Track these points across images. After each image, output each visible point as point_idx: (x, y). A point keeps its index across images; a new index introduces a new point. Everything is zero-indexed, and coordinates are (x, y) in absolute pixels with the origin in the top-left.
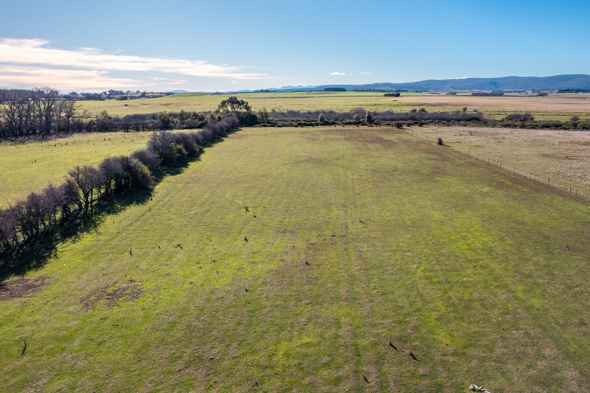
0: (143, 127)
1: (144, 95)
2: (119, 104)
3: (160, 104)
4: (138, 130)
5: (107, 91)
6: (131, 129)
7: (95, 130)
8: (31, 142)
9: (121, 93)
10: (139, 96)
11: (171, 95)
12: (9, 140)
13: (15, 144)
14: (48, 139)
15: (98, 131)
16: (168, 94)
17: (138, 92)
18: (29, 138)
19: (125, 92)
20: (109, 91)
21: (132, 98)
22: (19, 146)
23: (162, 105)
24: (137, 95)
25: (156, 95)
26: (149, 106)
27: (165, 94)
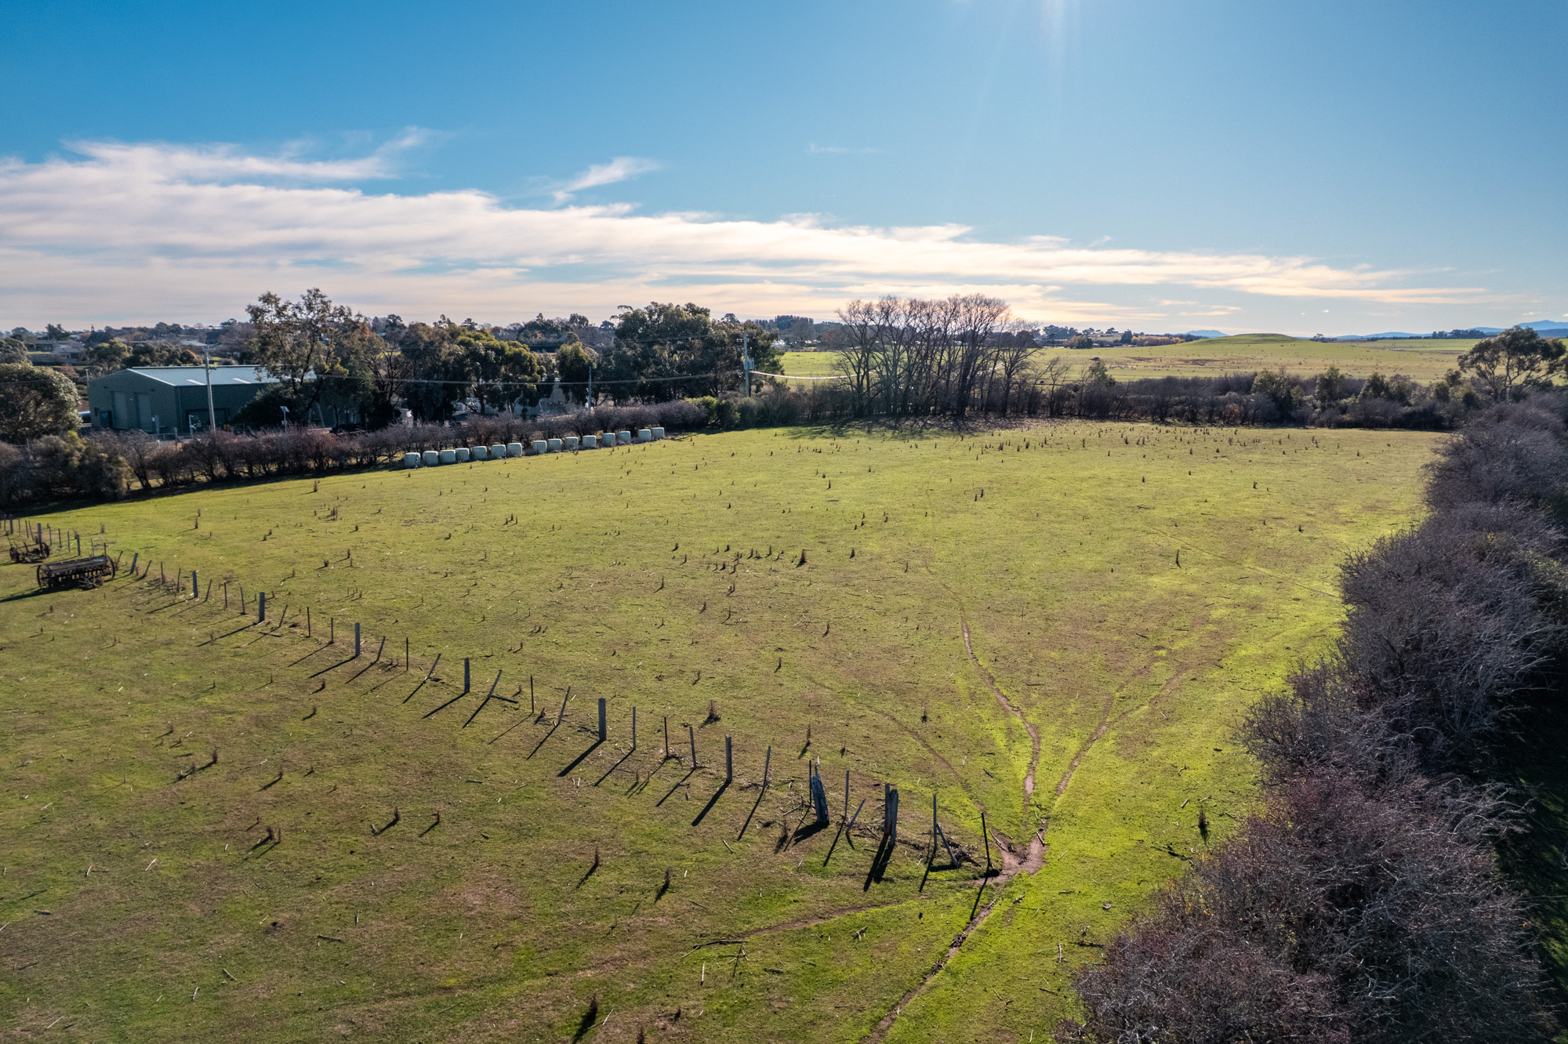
0: (1211, 413)
1: (1127, 339)
2: (1081, 356)
3: (1181, 360)
4: (1193, 420)
5: (1041, 328)
6: (1171, 416)
7: (1072, 415)
8: (935, 433)
9: (1073, 332)
10: (1116, 342)
11: (1194, 341)
12: (883, 425)
13: (904, 438)
14: (974, 430)
15: (1080, 416)
16: (1189, 338)
17: (1111, 331)
18: (926, 423)
19: (1080, 331)
20: (1046, 329)
21: (1102, 345)
22: (912, 442)
23: (1187, 362)
24: (1111, 339)
25: (1159, 338)
26: (1153, 364)
27: (1181, 336)
